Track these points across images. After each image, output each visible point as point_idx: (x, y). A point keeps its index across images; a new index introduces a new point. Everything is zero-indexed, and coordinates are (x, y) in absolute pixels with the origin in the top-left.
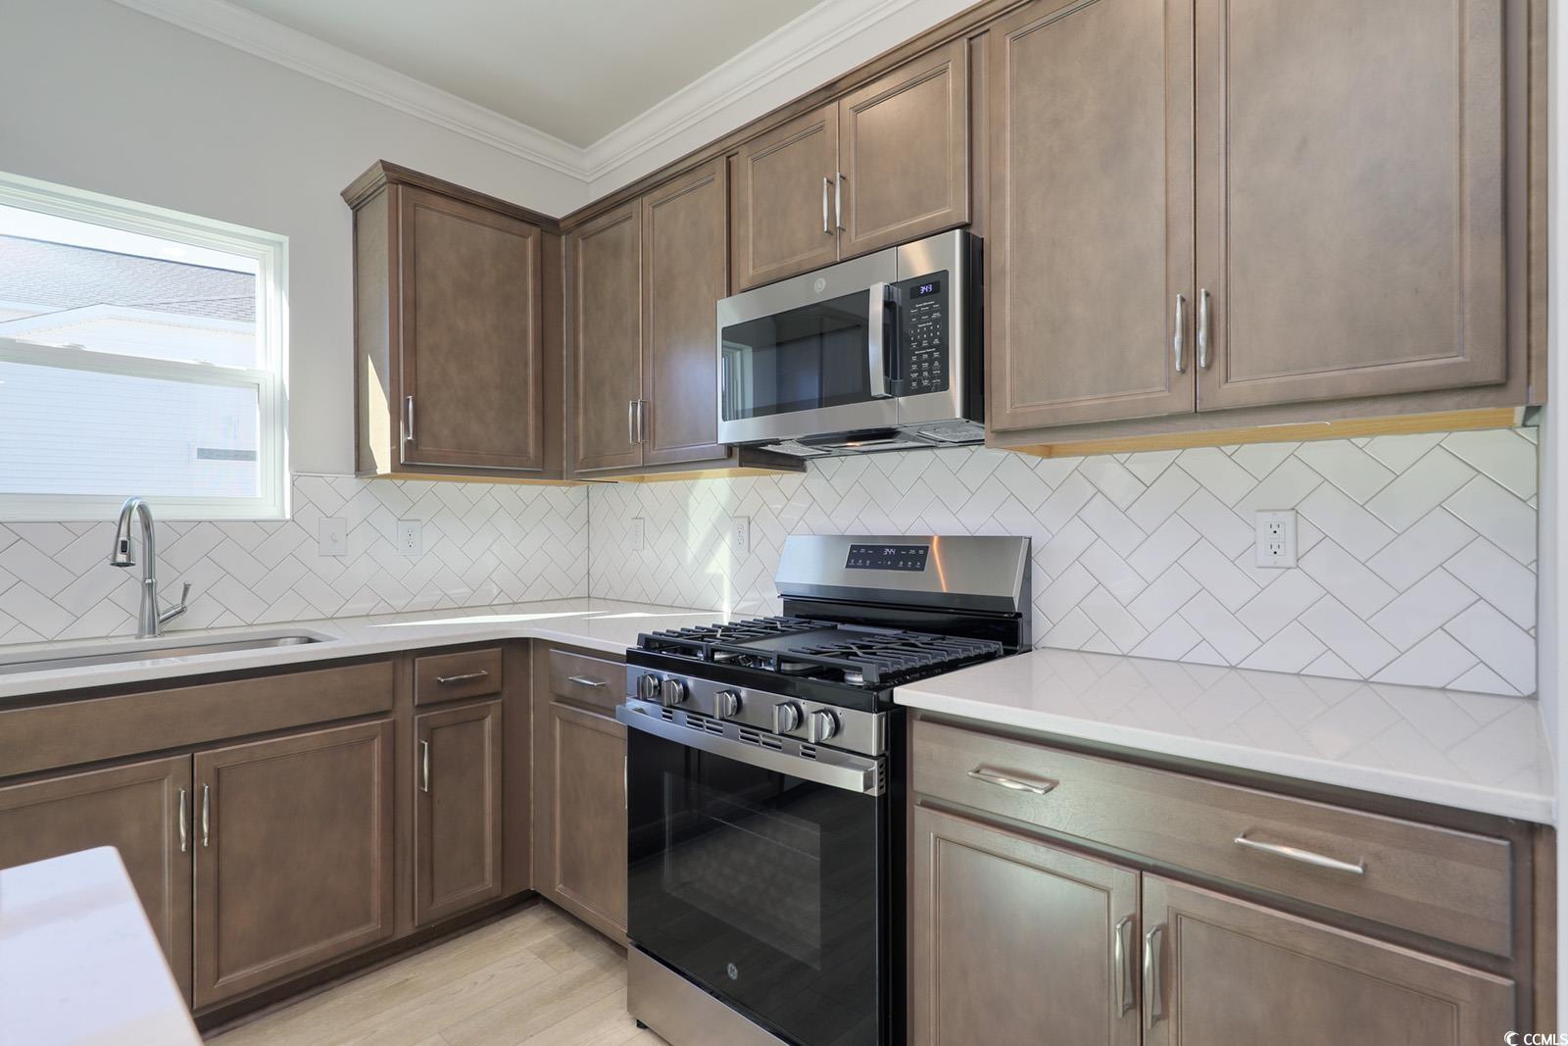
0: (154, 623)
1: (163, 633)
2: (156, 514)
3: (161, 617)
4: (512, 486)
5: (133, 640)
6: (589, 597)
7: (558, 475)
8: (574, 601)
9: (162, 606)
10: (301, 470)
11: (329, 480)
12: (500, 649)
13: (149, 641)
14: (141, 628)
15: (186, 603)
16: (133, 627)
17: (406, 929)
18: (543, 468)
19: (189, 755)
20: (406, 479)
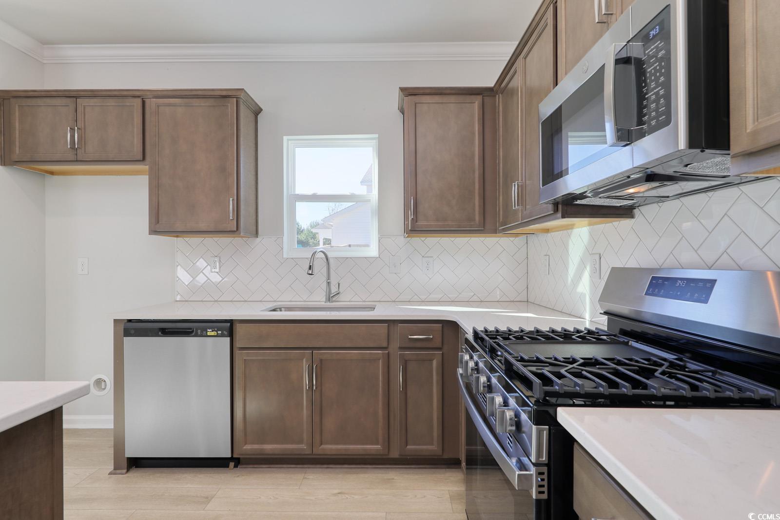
0: (330, 298)
1: (332, 302)
2: (330, 255)
3: (332, 295)
4: (480, 238)
5: (323, 303)
6: (527, 301)
7: (495, 231)
8: (518, 303)
9: (333, 291)
10: (382, 235)
11: (394, 239)
12: (441, 325)
13: (329, 304)
14: (326, 300)
15: (340, 290)
16: (324, 299)
17: (395, 454)
18: (484, 227)
19: (311, 351)
20: (426, 237)
